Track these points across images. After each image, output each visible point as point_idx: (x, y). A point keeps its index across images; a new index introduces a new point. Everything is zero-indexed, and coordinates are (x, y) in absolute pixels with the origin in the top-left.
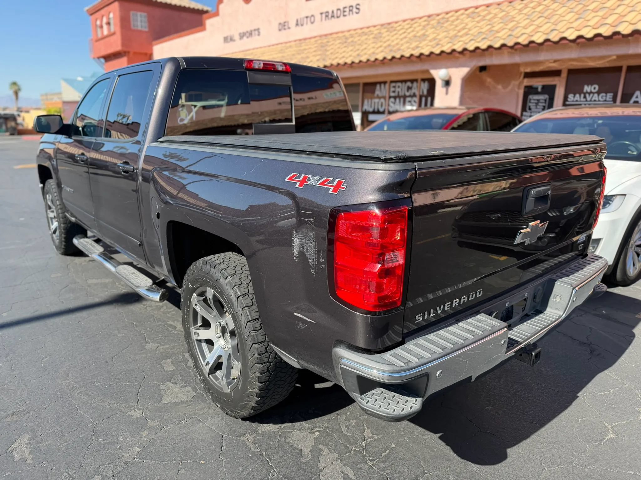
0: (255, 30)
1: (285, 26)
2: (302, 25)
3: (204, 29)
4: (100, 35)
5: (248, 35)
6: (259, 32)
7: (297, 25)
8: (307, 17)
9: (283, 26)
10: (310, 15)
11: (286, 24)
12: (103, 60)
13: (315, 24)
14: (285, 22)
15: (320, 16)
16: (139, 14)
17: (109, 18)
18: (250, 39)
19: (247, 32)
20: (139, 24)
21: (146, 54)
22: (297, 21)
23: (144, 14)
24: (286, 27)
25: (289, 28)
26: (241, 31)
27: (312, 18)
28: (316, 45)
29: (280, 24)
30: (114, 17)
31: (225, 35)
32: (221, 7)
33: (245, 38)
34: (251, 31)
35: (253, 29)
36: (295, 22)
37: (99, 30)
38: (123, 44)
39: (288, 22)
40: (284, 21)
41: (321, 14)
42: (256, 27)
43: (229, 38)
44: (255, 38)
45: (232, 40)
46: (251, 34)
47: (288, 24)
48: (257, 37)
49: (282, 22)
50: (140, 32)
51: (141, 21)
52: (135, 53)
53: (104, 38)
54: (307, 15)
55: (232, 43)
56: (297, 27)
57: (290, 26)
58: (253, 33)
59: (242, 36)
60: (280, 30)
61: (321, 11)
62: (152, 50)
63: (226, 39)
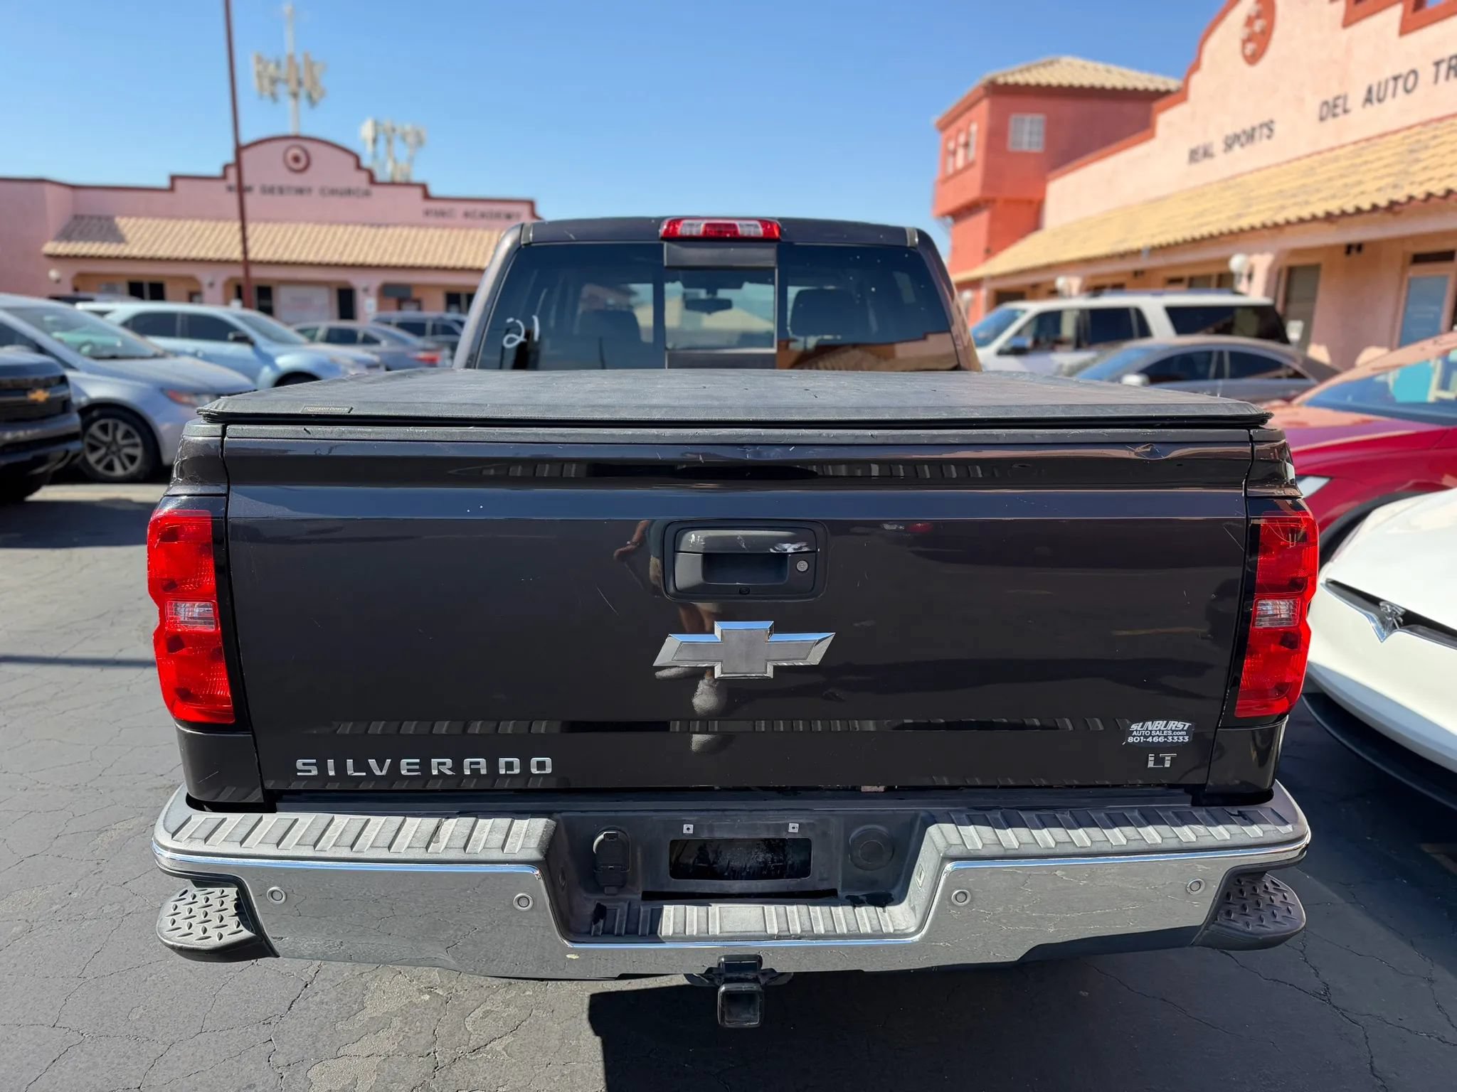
0: (1262, 126)
1: (1335, 106)
2: (1380, 100)
3: (1152, 136)
4: (950, 170)
5: (1243, 139)
6: (1271, 130)
7: (1368, 100)
8: (1396, 79)
9: (1332, 108)
10: (1404, 70)
11: (1340, 102)
12: (949, 220)
13: (1418, 92)
14: (1337, 98)
15: (1433, 69)
16: (1028, 118)
17: (968, 134)
18: (1249, 147)
19: (1244, 132)
20: (1026, 138)
21: (1030, 202)
22: (1370, 91)
23: (1040, 117)
24: (1339, 110)
25: (1346, 111)
26: (1230, 131)
27: (1412, 78)
28: (1399, 150)
29: (1326, 103)
30: (979, 131)
31: (1193, 145)
32: (1196, 80)
33: (1237, 148)
34: (1253, 129)
35: (1256, 123)
36: (1362, 94)
37: (951, 160)
38: (985, 185)
39: (1345, 98)
40: (1336, 94)
41: (1437, 64)
42: (1266, 119)
43: (1201, 151)
44: (1262, 144)
45: (1207, 154)
46: (1250, 136)
47: (1345, 103)
48: (1265, 141)
49: (1330, 99)
50: (1027, 155)
51: (1031, 133)
52: (1008, 202)
53: (958, 173)
54: (1396, 73)
55: (1207, 163)
56: (1368, 105)
57: (1348, 106)
58: (1257, 134)
59: (1229, 144)
60: (1322, 119)
61: (1438, 58)
62: (1043, 191)
63: (1194, 156)
